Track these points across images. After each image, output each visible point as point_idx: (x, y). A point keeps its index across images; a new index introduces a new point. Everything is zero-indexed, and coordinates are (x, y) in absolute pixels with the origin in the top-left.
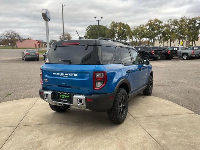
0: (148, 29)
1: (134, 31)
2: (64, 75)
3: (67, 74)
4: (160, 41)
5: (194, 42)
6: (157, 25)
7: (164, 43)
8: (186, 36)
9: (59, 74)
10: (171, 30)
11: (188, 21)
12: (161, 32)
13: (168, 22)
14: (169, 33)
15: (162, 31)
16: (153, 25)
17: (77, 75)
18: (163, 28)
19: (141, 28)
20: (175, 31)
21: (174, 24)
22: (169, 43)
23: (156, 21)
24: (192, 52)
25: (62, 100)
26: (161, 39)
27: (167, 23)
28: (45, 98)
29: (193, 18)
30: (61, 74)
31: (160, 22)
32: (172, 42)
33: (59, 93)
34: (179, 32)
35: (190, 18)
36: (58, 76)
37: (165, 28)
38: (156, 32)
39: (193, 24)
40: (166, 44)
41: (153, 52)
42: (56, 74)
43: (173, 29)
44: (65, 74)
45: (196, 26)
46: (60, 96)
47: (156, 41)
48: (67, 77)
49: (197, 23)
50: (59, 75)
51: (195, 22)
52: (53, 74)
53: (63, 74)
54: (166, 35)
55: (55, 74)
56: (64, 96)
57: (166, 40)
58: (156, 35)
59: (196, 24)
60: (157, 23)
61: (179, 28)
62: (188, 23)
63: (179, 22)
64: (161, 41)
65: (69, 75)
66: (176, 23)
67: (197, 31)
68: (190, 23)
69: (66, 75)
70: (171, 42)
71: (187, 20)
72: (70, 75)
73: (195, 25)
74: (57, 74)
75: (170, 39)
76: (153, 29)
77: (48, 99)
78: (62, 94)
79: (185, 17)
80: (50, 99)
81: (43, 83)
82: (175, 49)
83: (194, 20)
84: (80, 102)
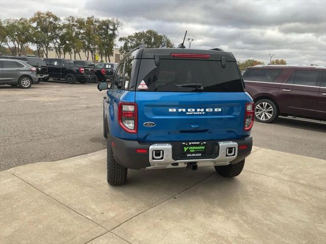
0: (36, 28)
1: (7, 26)
2: (196, 111)
3: (202, 110)
4: (58, 50)
5: (107, 57)
6: (51, 23)
7: (65, 54)
8: (97, 46)
9: (184, 110)
10: (74, 34)
11: (98, 24)
12: (58, 35)
13: (69, 20)
14: (71, 39)
15: (60, 35)
16: (44, 21)
17: (220, 110)
18: (61, 29)
19: (23, 23)
20: (80, 36)
21: (78, 25)
22: (73, 55)
23: (49, 15)
25: (190, 155)
26: (59, 48)
27: (67, 23)
28: (153, 159)
29: (104, 20)
30: (189, 110)
31: (56, 19)
32: (77, 54)
33: (184, 143)
34: (87, 40)
35: (100, 20)
36: (182, 113)
37: (64, 31)
38: (49, 34)
39: (104, 29)
40: (67, 56)
41: (82, 69)
42: (177, 110)
43: (77, 34)
44: (198, 110)
45: (109, 33)
46: (186, 149)
47: (52, 50)
48: (202, 115)
49: (111, 29)
50: (185, 113)
51: (108, 27)
52: (170, 110)
53: (193, 110)
54: (68, 42)
55: (175, 110)
56: (194, 148)
57: (67, 49)
58: (50, 40)
59: (109, 30)
60: (51, 19)
61: (86, 32)
62: (98, 27)
63: (86, 24)
64: (60, 51)
65: (205, 110)
66: (81, 23)
67: (110, 41)
68: (100, 28)
69: (200, 112)
70: (75, 53)
71: (96, 22)
72: (207, 110)
73: (107, 32)
74: (180, 110)
75: (74, 48)
76: (45, 30)
77: (162, 158)
78: (189, 146)
79: (93, 17)
80: (168, 157)
81: (134, 131)
82: (107, 66)
83: (106, 24)
84: (230, 152)
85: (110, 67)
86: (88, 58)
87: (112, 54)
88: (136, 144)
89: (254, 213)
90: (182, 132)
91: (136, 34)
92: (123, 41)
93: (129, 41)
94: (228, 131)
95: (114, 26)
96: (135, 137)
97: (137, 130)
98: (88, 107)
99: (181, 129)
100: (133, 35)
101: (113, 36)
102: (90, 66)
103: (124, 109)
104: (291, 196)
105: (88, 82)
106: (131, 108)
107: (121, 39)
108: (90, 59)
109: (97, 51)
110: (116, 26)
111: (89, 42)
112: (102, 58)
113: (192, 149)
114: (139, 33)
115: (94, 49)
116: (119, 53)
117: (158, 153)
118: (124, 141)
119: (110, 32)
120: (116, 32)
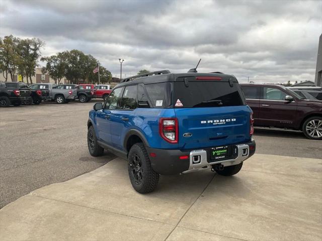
3: (224, 121)
8: (16, 67)
9: (212, 122)
11: (17, 44)
24: (70, 92)
25: (217, 158)
28: (193, 163)
29: (24, 40)
30: (215, 121)
33: (212, 148)
34: (5, 60)
36: (211, 124)
39: (24, 49)
41: (17, 91)
42: (207, 122)
44: (221, 121)
46: (214, 153)
48: (224, 124)
49: (32, 49)
51: (28, 47)
52: (202, 122)
53: (218, 121)
56: (220, 151)
59: (30, 50)
61: (4, 52)
62: (18, 46)
63: (3, 44)
65: (225, 120)
67: (32, 61)
68: (20, 47)
71: (15, 41)
72: (227, 120)
73: (28, 51)
74: (209, 122)
77: (199, 162)
78: (216, 150)
79: (11, 36)
80: (204, 161)
81: (176, 142)
82: (41, 87)
83: (26, 44)
84: (244, 153)
85: (44, 87)
86: (6, 79)
87: (34, 74)
88: (178, 152)
89: (268, 198)
90: (211, 139)
91: (60, 54)
92: (45, 61)
93: (52, 61)
94: (238, 137)
95: (35, 45)
96: (176, 146)
97: (178, 141)
98: (45, 130)
99: (210, 137)
100: (57, 55)
101: (35, 56)
102: (22, 87)
103: (165, 124)
104: (282, 183)
105: (22, 105)
106: (170, 123)
107: (43, 59)
108: (10, 80)
109: (17, 72)
110: (38, 46)
111: (7, 63)
112: (22, 78)
113: (218, 152)
114: (63, 53)
115: (14, 70)
116: (41, 73)
117: (196, 158)
118: (168, 151)
119: (31, 52)
120: (38, 52)
